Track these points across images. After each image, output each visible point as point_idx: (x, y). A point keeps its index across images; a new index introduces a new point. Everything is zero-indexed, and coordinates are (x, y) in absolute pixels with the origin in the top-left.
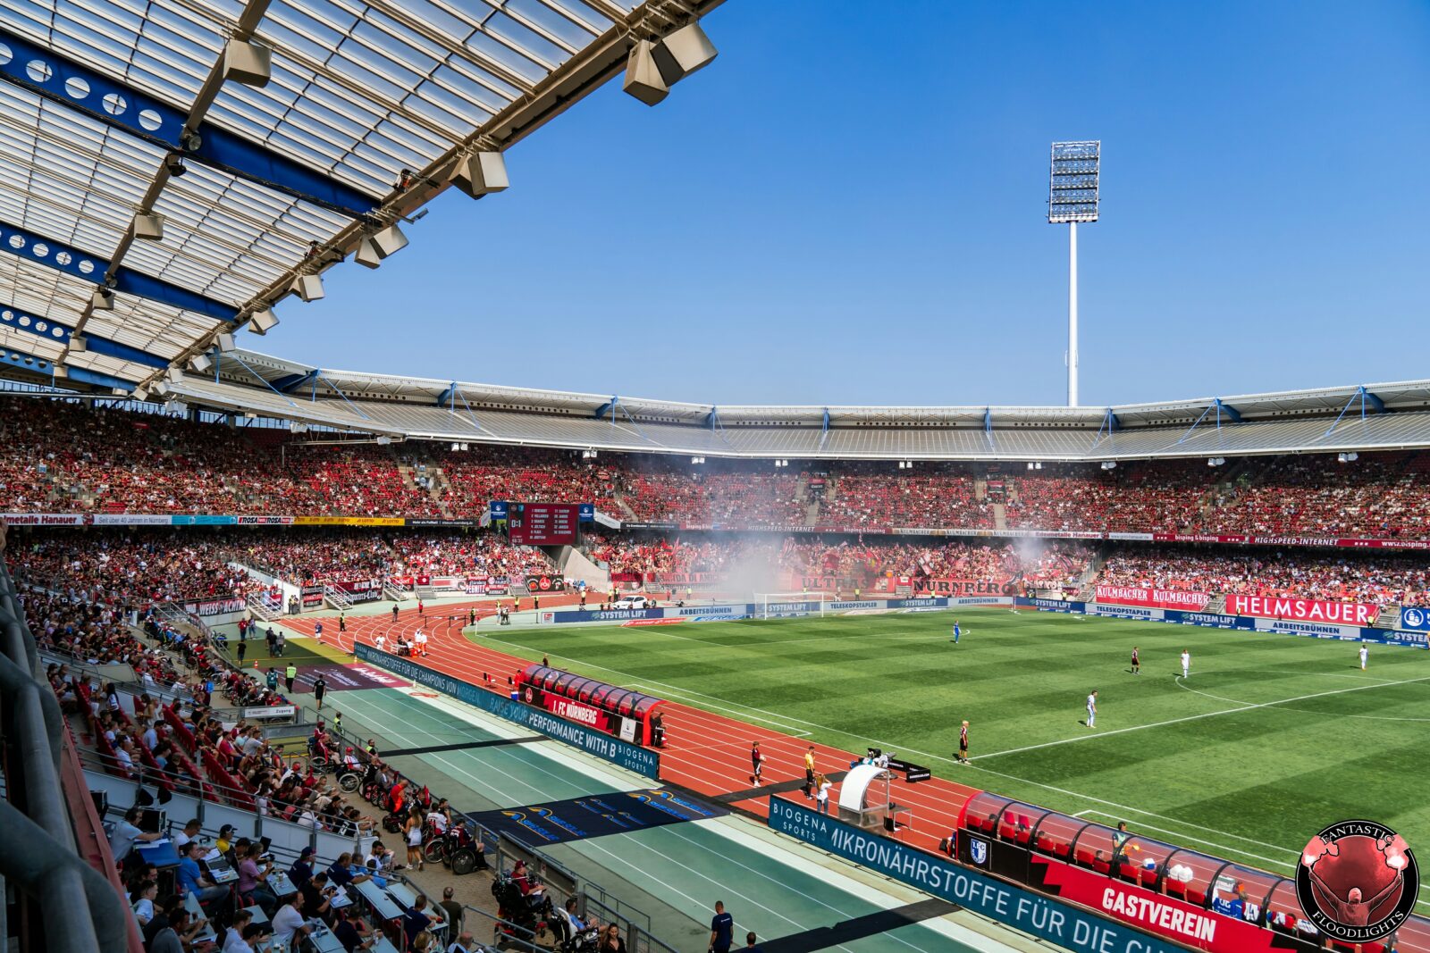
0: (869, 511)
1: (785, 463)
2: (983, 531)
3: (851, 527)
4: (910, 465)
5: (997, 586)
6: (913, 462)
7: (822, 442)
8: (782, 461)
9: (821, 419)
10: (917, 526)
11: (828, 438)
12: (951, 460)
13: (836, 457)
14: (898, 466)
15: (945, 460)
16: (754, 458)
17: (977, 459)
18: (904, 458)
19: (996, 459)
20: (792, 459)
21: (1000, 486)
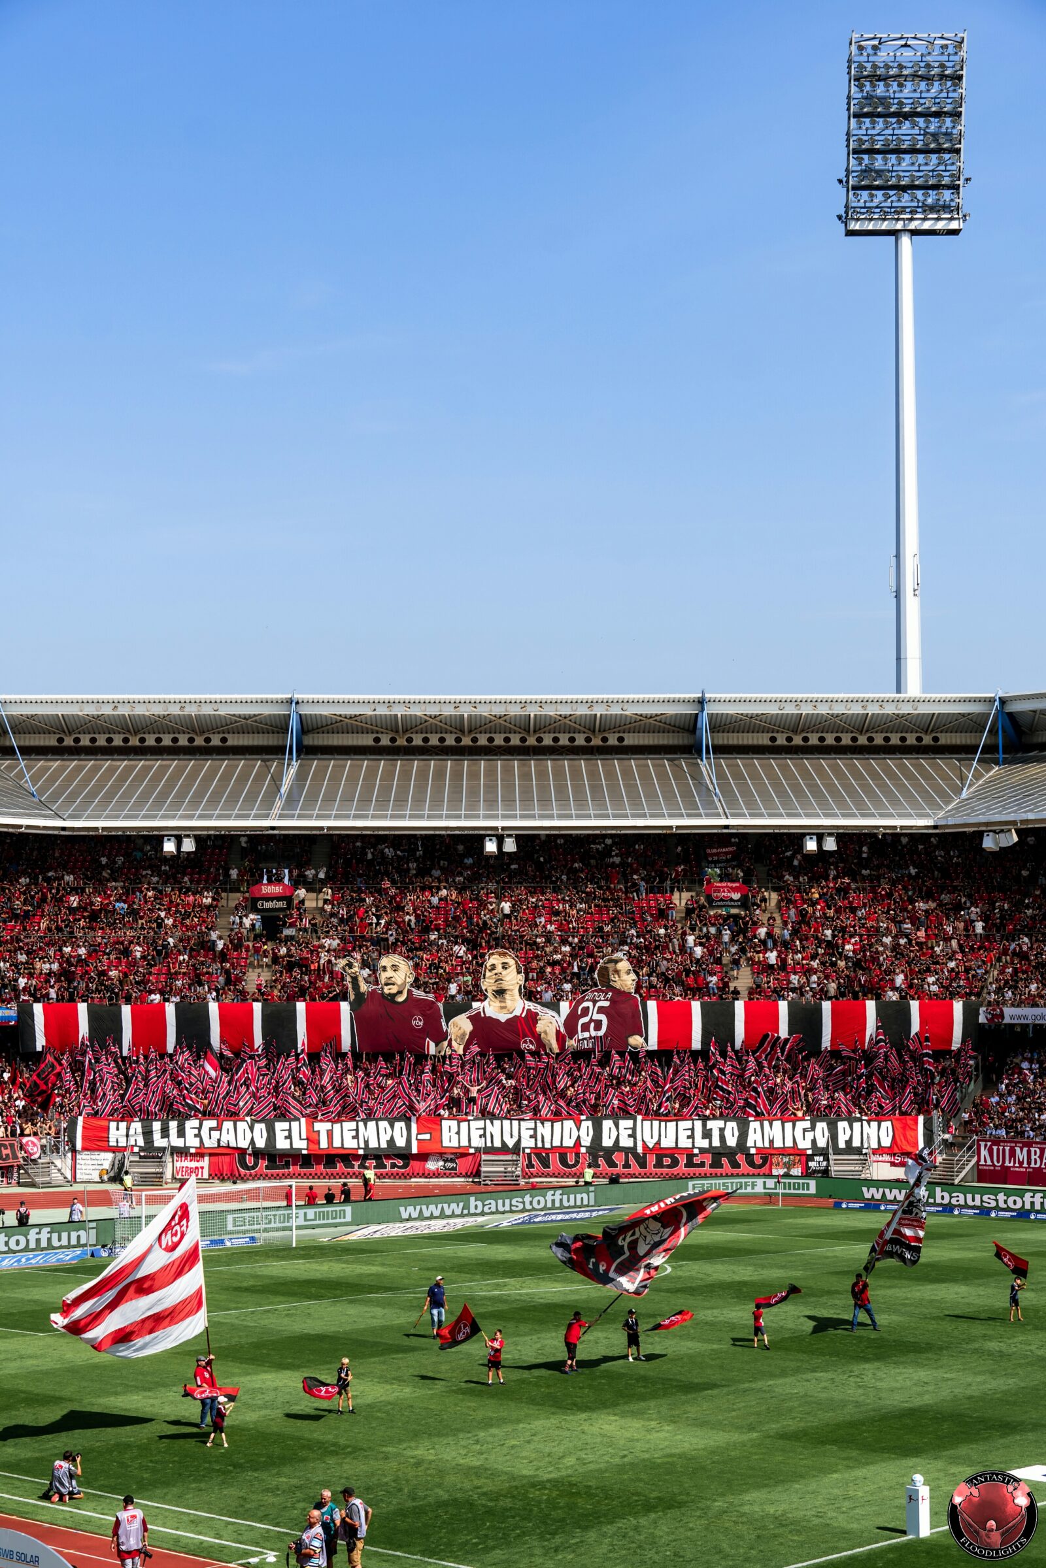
1: (189, 846)
4: (510, 846)
6: (518, 838)
7: (284, 789)
8: (179, 840)
9: (279, 725)
11: (301, 776)
12: (614, 832)
13: (322, 828)
14: (482, 847)
15: (598, 832)
16: (105, 833)
17: (678, 827)
18: (496, 828)
19: (726, 827)
20: (206, 833)
21: (736, 896)
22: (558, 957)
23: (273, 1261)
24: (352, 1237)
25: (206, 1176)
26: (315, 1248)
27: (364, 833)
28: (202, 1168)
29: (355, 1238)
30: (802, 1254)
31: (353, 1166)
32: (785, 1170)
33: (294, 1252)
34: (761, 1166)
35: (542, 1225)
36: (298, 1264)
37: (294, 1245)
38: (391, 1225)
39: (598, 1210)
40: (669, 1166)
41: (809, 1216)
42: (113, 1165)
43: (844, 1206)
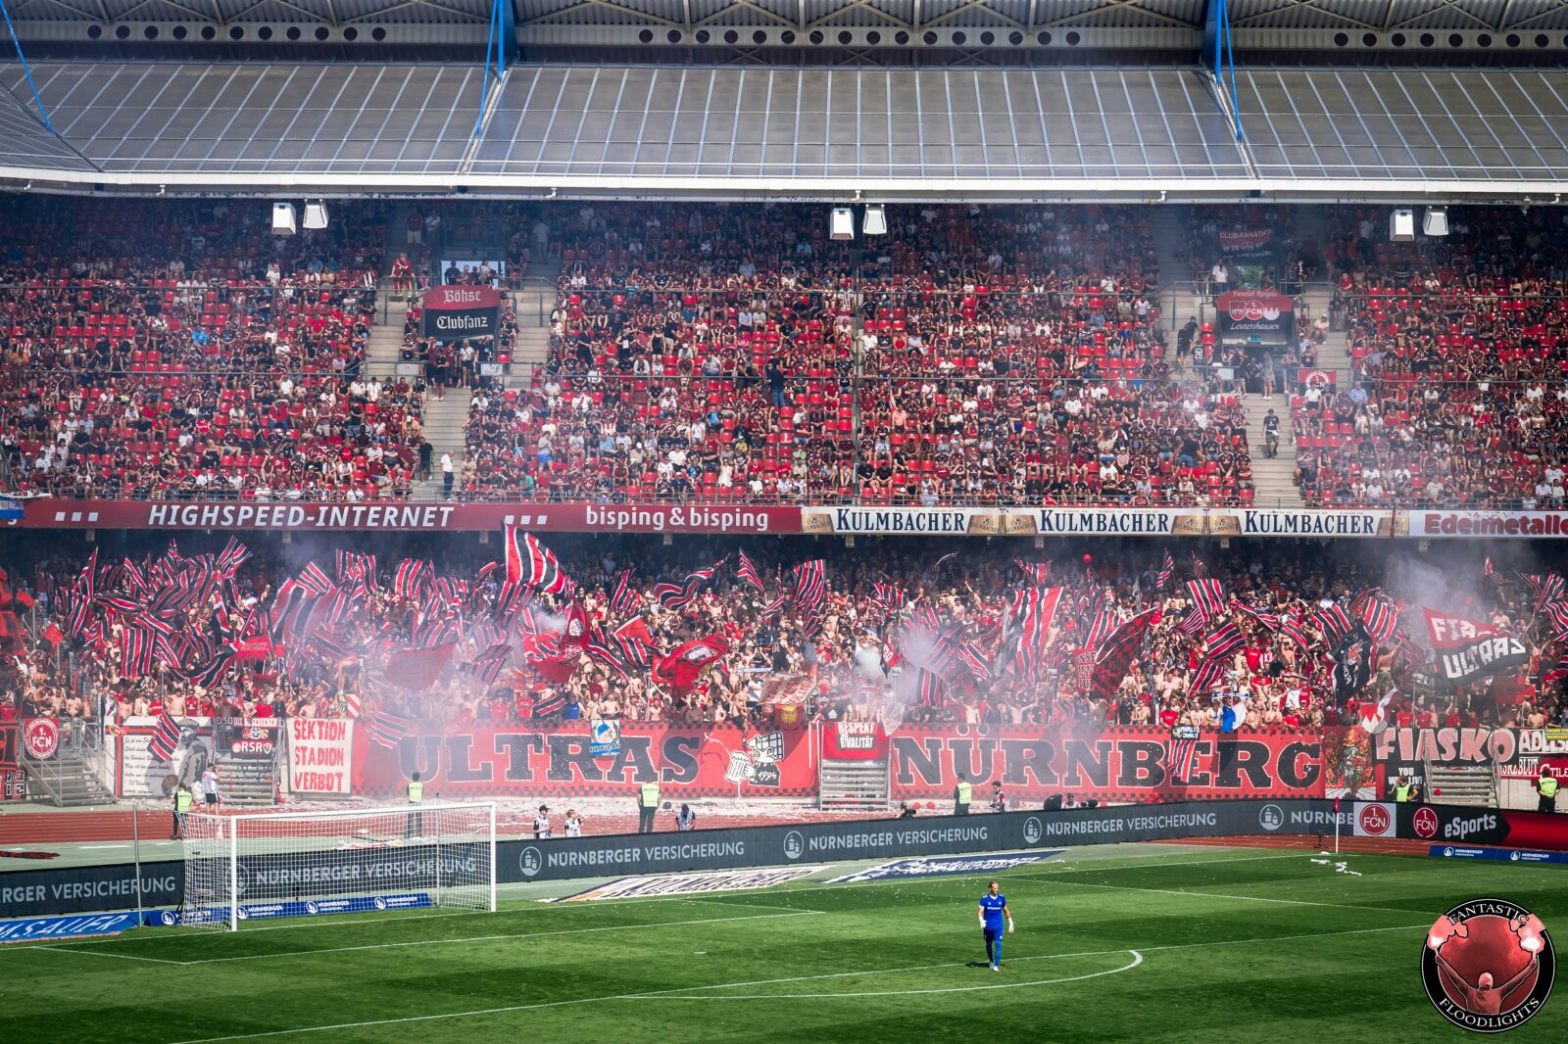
0: (697, 431)
1: (316, 218)
2: (1198, 514)
3: (618, 506)
4: (876, 224)
5: (1260, 754)
6: (890, 210)
8: (299, 207)
10: (913, 496)
11: (511, 101)
12: (1057, 201)
13: (547, 190)
14: (826, 225)
15: (1030, 201)
16: (171, 195)
17: (1170, 194)
18: (852, 193)
19: (1256, 193)
20: (345, 196)
21: (1271, 314)
22: (956, 419)
23: (458, 936)
24: (595, 897)
25: (346, 788)
26: (529, 913)
27: (621, 198)
28: (340, 775)
29: (599, 898)
30: (1372, 936)
31: (599, 775)
32: (1348, 790)
33: (491, 922)
34: (1305, 783)
35: (923, 880)
36: (499, 941)
37: (493, 909)
38: (663, 877)
39: (1020, 856)
40: (1144, 782)
41: (1386, 870)
42: (186, 770)
43: (1448, 854)
